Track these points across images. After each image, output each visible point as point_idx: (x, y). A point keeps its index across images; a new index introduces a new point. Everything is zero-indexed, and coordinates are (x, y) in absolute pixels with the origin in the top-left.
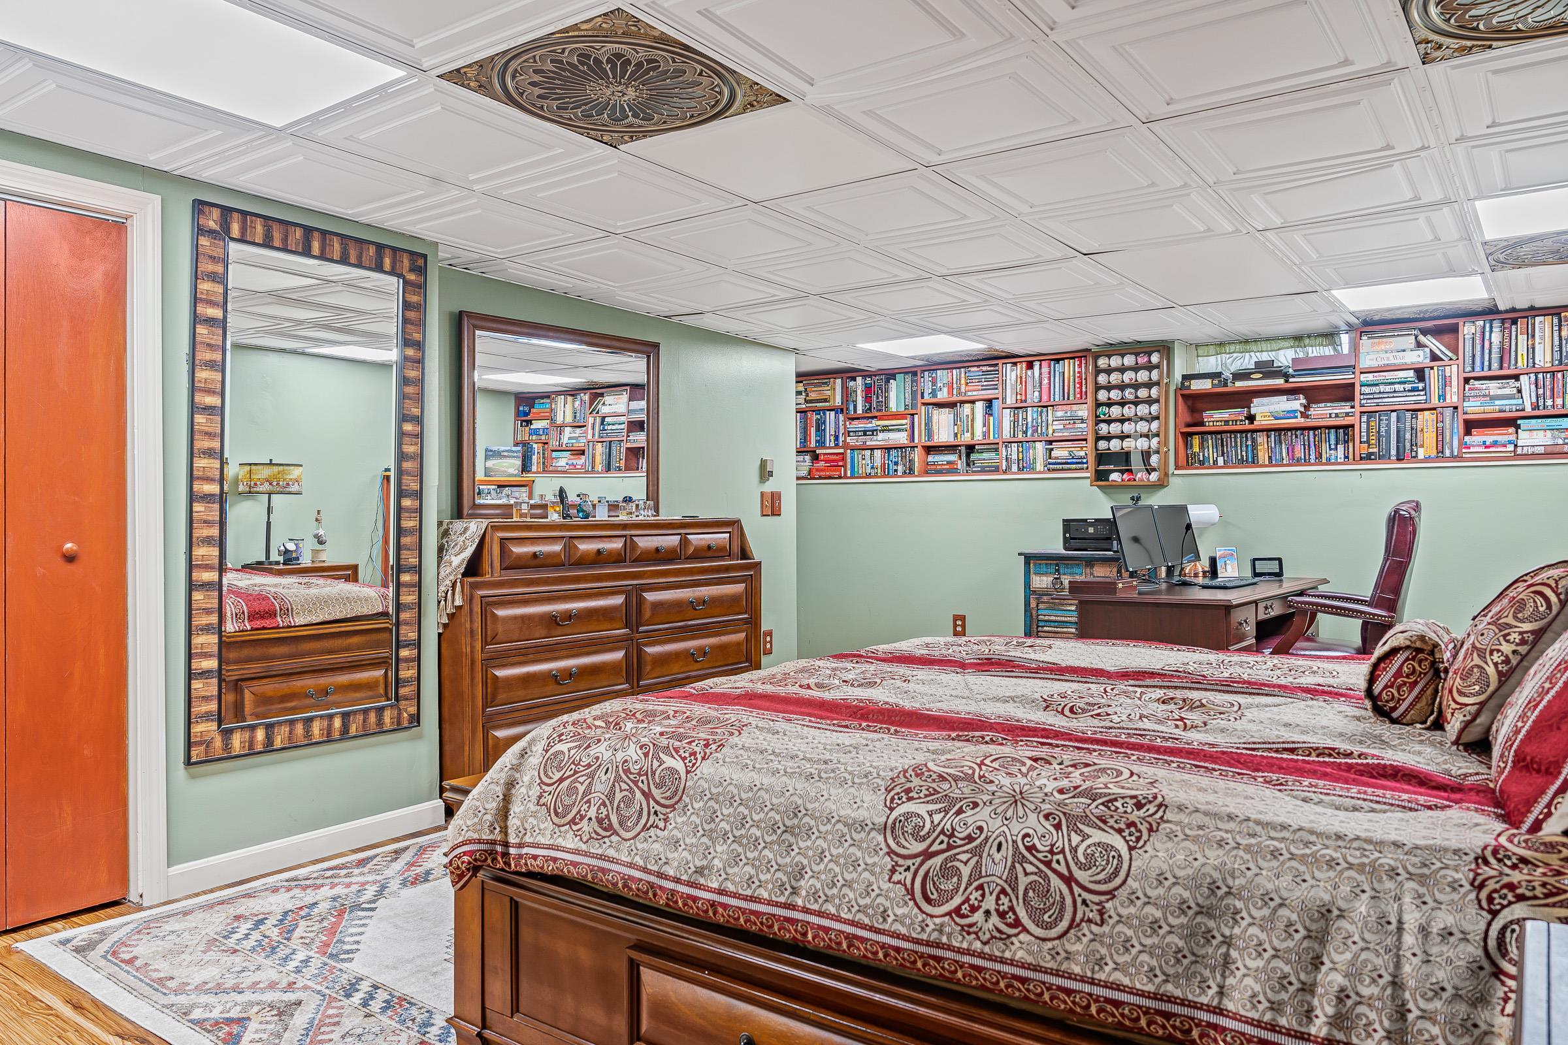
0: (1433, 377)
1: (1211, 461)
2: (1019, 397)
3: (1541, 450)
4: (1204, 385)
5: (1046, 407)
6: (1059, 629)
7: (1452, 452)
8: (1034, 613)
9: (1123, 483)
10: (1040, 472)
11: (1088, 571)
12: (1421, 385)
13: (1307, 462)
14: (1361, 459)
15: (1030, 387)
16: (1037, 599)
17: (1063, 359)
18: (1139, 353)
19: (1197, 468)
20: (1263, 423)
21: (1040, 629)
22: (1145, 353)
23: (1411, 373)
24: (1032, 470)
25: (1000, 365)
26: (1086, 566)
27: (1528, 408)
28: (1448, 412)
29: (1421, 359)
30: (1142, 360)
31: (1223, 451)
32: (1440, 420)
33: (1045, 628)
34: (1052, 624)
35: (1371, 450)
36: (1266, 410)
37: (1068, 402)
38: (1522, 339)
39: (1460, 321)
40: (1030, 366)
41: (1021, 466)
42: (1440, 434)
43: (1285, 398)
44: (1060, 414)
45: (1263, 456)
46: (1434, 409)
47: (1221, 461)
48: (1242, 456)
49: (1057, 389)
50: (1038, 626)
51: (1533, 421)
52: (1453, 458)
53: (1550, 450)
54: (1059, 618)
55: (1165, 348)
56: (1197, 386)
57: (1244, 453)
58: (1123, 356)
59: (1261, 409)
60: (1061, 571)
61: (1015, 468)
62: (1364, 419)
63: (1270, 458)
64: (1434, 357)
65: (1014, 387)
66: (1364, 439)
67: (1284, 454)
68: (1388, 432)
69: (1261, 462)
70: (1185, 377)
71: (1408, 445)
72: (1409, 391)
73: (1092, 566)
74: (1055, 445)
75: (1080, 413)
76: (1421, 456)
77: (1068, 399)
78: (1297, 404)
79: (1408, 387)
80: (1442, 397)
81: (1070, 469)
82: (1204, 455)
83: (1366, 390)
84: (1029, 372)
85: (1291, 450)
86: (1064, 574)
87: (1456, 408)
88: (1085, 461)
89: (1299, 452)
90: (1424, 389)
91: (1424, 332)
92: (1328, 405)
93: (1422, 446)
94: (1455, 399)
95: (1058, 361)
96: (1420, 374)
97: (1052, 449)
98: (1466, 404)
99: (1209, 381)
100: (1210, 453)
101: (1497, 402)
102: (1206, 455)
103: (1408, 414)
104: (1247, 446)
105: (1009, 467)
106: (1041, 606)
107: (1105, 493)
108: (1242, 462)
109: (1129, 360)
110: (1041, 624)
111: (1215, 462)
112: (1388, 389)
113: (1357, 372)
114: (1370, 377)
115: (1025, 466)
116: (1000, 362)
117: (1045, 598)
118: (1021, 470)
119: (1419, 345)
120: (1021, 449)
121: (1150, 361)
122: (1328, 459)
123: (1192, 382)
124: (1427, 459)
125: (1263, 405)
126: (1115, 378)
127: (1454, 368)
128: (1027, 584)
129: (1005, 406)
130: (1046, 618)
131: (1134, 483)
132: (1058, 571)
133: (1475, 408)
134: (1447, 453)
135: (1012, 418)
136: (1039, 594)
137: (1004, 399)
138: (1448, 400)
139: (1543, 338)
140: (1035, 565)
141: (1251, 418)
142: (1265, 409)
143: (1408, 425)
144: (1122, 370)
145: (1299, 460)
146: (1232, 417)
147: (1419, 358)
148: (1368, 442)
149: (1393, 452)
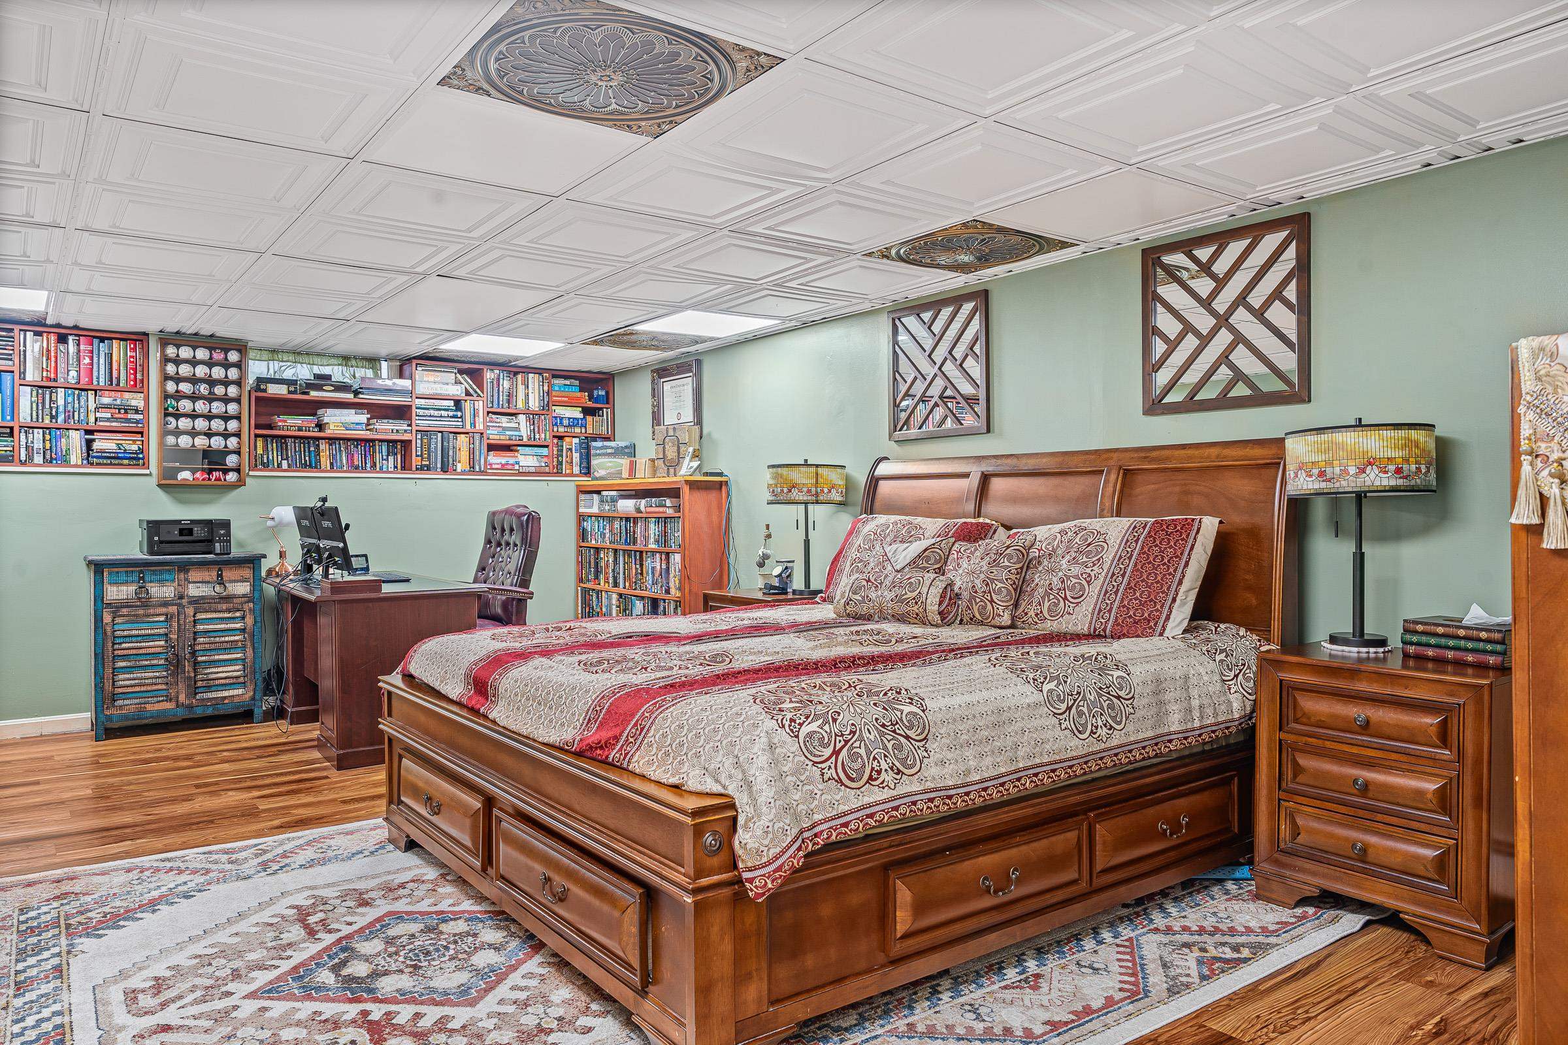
0: (467, 406)
1: (276, 464)
2: (45, 374)
3: (533, 470)
4: (281, 390)
5: (87, 390)
6: (143, 644)
7: (480, 468)
8: (109, 629)
9: (195, 483)
10: (76, 466)
11: (182, 576)
12: (459, 414)
13: (364, 469)
14: (417, 469)
15: (62, 366)
16: (113, 612)
17: (111, 339)
18: (215, 349)
19: (260, 470)
20: (336, 432)
21: (116, 646)
22: (222, 349)
23: (452, 403)
24: (65, 462)
25: (16, 331)
26: (180, 571)
27: (525, 439)
28: (477, 437)
29: (459, 393)
30: (218, 356)
31: (287, 455)
32: (472, 442)
33: (124, 645)
34: (134, 639)
35: (424, 463)
36: (337, 421)
37: (118, 388)
38: (521, 388)
39: (485, 368)
40: (62, 339)
41: (48, 457)
42: (472, 452)
43: (353, 411)
44: (106, 400)
45: (325, 462)
46: (467, 433)
47: (285, 464)
48: (305, 461)
49: (102, 372)
50: (114, 644)
51: (527, 448)
52: (481, 472)
53: (538, 471)
54: (143, 632)
55: (242, 347)
56: (274, 390)
57: (307, 458)
58: (194, 348)
59: (333, 419)
60: (147, 578)
61: (38, 459)
62: (419, 437)
63: (332, 464)
64: (468, 394)
65: (37, 361)
66: (419, 453)
67: (344, 462)
68: (436, 448)
69: (323, 467)
70: (260, 380)
71: (451, 460)
72: (451, 417)
73: (187, 571)
74: (96, 436)
75: (134, 403)
76: (459, 470)
77: (118, 384)
78: (363, 418)
79: (451, 414)
80: (474, 424)
81: (122, 465)
82: (268, 458)
83: (421, 412)
84: (61, 347)
85: (350, 457)
86: (151, 582)
87: (482, 434)
88: (141, 456)
89: (357, 460)
90: (461, 417)
91: (461, 372)
92: (391, 421)
93: (459, 462)
94: (482, 427)
95: (102, 340)
96: (458, 403)
97: (94, 440)
98: (488, 432)
99: (286, 386)
100: (274, 456)
101: (507, 433)
102: (271, 457)
103: (451, 436)
104: (309, 451)
105: (30, 457)
106: (118, 620)
107: (167, 492)
108: (306, 466)
109: (202, 354)
110: (118, 641)
111: (279, 465)
112: (436, 413)
113: (414, 397)
114: (423, 401)
115: (54, 457)
116: (17, 328)
117: (125, 611)
118: (48, 461)
119: (457, 382)
120: (48, 437)
121: (226, 359)
122: (381, 468)
123: (269, 385)
124: (463, 473)
125: (335, 416)
126: (185, 370)
127: (481, 403)
128: (99, 597)
129: (22, 382)
130: (126, 633)
131: (209, 482)
132: (143, 578)
133: (494, 435)
134: (477, 468)
135: (34, 399)
136: (116, 608)
137: (23, 374)
138: (477, 428)
139: (533, 389)
140: (110, 573)
141: (320, 426)
142: (338, 419)
143: (451, 444)
144: (194, 363)
145: (357, 468)
146: (305, 424)
147: (457, 391)
148: (421, 455)
149: (439, 465)
